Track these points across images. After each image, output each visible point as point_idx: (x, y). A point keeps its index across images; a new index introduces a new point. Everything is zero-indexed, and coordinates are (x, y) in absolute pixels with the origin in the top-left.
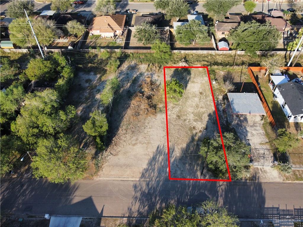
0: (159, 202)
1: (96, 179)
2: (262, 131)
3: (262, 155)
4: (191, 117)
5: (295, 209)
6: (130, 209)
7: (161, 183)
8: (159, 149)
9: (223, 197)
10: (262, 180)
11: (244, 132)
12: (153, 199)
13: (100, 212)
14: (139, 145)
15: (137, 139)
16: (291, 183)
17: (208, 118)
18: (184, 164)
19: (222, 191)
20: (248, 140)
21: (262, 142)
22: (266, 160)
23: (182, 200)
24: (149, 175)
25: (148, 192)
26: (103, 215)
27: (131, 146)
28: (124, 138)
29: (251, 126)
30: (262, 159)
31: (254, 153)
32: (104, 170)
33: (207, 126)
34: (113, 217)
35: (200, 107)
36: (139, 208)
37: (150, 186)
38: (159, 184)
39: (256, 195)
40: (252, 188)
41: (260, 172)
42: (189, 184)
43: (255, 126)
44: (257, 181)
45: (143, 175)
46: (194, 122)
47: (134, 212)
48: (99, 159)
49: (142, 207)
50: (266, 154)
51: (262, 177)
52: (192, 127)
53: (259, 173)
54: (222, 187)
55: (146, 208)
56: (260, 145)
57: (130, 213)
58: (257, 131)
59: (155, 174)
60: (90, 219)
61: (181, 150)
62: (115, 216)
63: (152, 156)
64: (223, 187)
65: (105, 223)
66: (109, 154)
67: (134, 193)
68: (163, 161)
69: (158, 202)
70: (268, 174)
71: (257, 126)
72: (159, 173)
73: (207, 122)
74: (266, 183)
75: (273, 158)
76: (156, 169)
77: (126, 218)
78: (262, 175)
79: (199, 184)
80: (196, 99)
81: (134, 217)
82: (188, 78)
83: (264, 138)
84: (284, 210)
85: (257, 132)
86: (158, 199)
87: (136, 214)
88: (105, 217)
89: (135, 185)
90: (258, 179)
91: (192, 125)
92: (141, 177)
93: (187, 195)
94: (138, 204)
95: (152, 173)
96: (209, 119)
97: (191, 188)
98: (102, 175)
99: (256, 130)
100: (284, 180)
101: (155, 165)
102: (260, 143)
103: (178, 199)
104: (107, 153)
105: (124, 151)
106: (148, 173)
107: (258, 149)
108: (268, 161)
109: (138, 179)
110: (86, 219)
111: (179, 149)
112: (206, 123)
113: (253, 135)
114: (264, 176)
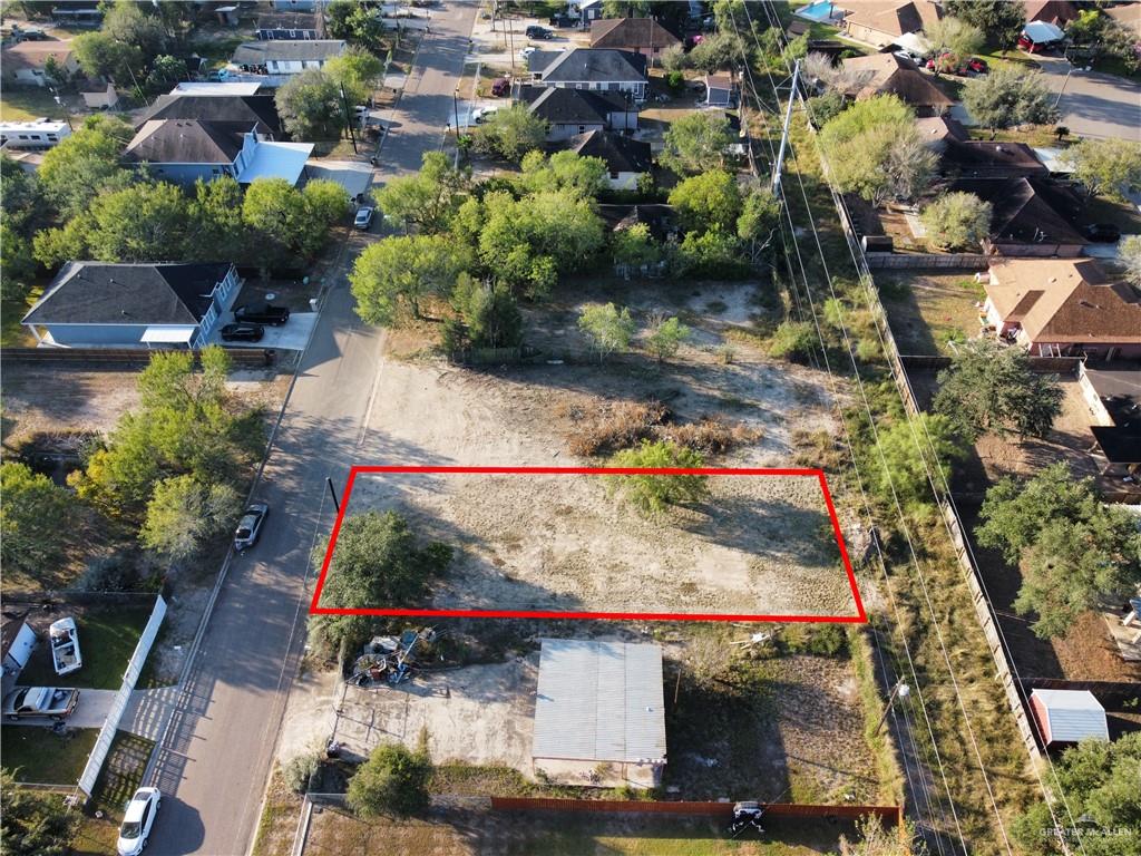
0: (298, 461)
1: (383, 359)
4: (566, 545)
6: (298, 414)
9: (274, 587)
13: (307, 372)
14: (463, 423)
15: (482, 418)
19: (289, 588)
20: (448, 696)
21: (431, 740)
24: (370, 444)
25: (328, 443)
26: (298, 377)
27: (462, 408)
28: (491, 393)
30: (363, 718)
32: (402, 367)
34: (291, 390)
35: (613, 575)
36: (296, 428)
37: (341, 445)
38: (343, 461)
40: (279, 662)
43: (510, 738)
46: (538, 549)
47: (289, 421)
48: (432, 357)
49: (297, 433)
56: (419, 729)
57: (291, 415)
58: (485, 738)
59: (371, 455)
61: (435, 508)
62: (292, 394)
64: (300, 591)
65: (282, 381)
66: (444, 372)
69: (298, 458)
70: (309, 721)
71: (509, 745)
74: (285, 708)
77: (281, 410)
78: (312, 701)
80: (654, 569)
81: (279, 422)
83: (449, 752)
84: (193, 727)
85: (481, 738)
87: (284, 423)
88: (295, 380)
89: (352, 421)
92: (368, 431)
94: (305, 426)
95: (376, 450)
97: (316, 521)
98: (389, 367)
100: (278, 763)
104: (446, 368)
105: (448, 396)
106: (378, 441)
107: (404, 715)
108: (354, 735)
110: (299, 356)
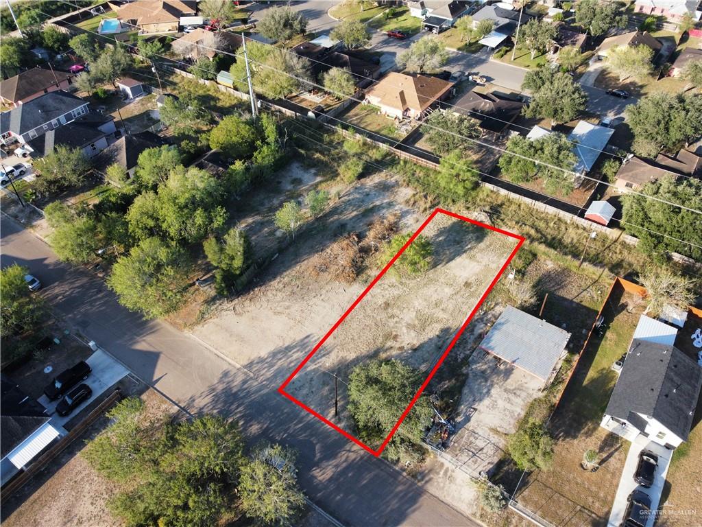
0: (238, 415)
1: (187, 333)
2: (519, 411)
3: (476, 450)
4: (409, 316)
6: (193, 400)
7: (265, 391)
8: (306, 340)
9: (339, 469)
10: (432, 489)
11: (481, 393)
12: (233, 407)
13: (155, 379)
14: (284, 318)
15: (288, 308)
17: (437, 333)
18: (325, 384)
19: (346, 461)
20: (475, 410)
21: (499, 429)
22: (473, 461)
23: (271, 433)
24: (259, 370)
25: (236, 393)
26: (155, 386)
27: (270, 313)
28: (271, 295)
29: (506, 390)
30: (467, 456)
31: (462, 438)
32: (205, 326)
33: (421, 346)
34: (164, 395)
35: (441, 308)
36: (205, 405)
37: (245, 386)
38: (260, 391)
39: (394, 504)
40: (400, 488)
41: (442, 473)
42: (303, 417)
43: (515, 394)
44: (420, 484)
45: (250, 365)
46: (404, 328)
47: (194, 407)
48: (213, 308)
50: (485, 451)
51: (436, 484)
52: (394, 333)
53: (438, 473)
54: (351, 454)
55: (215, 411)
56: (489, 431)
57: (189, 404)
58: (510, 405)
59: (269, 373)
60: (137, 380)
61: (340, 360)
62: (168, 396)
63: (287, 344)
64: (352, 456)
65: (148, 397)
66: (232, 308)
67: (216, 381)
68: (297, 361)
69: (235, 414)
70: (453, 487)
71: (519, 396)
72: (275, 376)
73: (430, 339)
74: (436, 497)
75: (491, 466)
76: (276, 367)
77: (179, 408)
78: (440, 480)
79: (320, 427)
80: (448, 291)
81: (189, 413)
82: (469, 246)
83: (510, 424)
85: (508, 406)
86: (240, 409)
87: (194, 411)
88: (156, 389)
89: (228, 372)
90: (427, 482)
91: (397, 331)
92: (245, 367)
93: (286, 431)
94: (208, 400)
95: (266, 370)
96: (438, 336)
97: (300, 425)
99: (509, 401)
100: (474, 515)
101: (280, 359)
102: (493, 427)
103: (268, 429)
104: (229, 306)
105: (254, 315)
106: (260, 365)
107: (476, 435)
108: (476, 466)
109: (238, 366)
110: (133, 377)
111: (337, 357)
112: (426, 340)
113: (494, 406)
114: (442, 485)
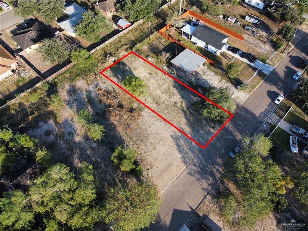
1: (160, 195)
2: (212, 73)
4: (165, 97)
5: (268, 106)
6: (204, 189)
7: (200, 156)
8: (174, 137)
9: (236, 131)
10: (242, 104)
11: (205, 82)
12: (208, 170)
13: (190, 210)
14: (158, 146)
16: (253, 93)
17: (175, 89)
19: (233, 128)
20: (211, 85)
21: (219, 80)
22: (232, 90)
24: (189, 159)
25: (200, 168)
26: (194, 209)
27: (154, 152)
29: (204, 75)
30: (230, 91)
33: (181, 95)
34: (200, 203)
35: (162, 85)
36: (207, 182)
37: (198, 165)
38: (200, 158)
43: (205, 73)
44: (240, 107)
46: (171, 99)
49: (208, 180)
50: (227, 86)
51: (240, 102)
53: (236, 100)
55: (210, 178)
56: (220, 83)
57: (206, 191)
60: (190, 219)
63: (175, 145)
65: (201, 212)
66: (147, 171)
67: (194, 178)
68: (185, 142)
72: (193, 152)
74: (244, 103)
75: (233, 86)
76: (188, 151)
77: (208, 195)
79: (219, 136)
80: (153, 81)
81: (211, 190)
82: (128, 68)
83: (217, 77)
84: (265, 111)
85: (210, 76)
86: (209, 167)
87: (210, 188)
88: (196, 209)
89: (189, 173)
90: (239, 104)
91: (172, 102)
92: (186, 164)
94: (204, 182)
98: (161, 188)
99: (208, 75)
100: (249, 94)
102: (218, 82)
104: (145, 172)
106: (186, 158)
107: (222, 87)
110: (188, 222)
111: (184, 125)
112: (178, 93)
114: (240, 100)
